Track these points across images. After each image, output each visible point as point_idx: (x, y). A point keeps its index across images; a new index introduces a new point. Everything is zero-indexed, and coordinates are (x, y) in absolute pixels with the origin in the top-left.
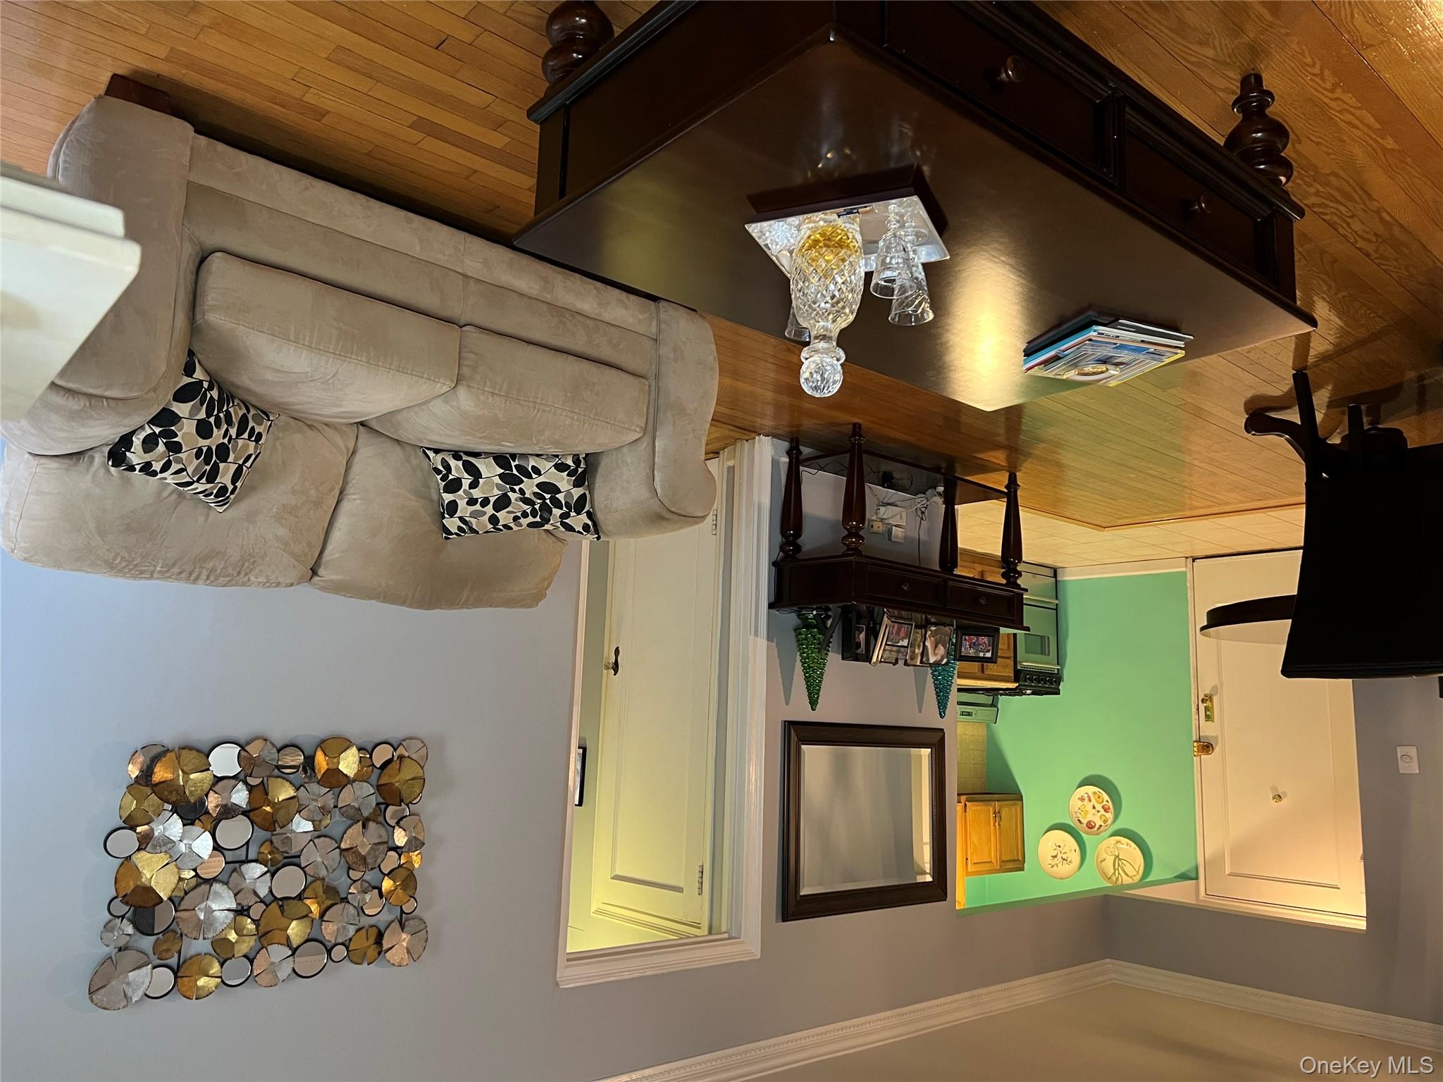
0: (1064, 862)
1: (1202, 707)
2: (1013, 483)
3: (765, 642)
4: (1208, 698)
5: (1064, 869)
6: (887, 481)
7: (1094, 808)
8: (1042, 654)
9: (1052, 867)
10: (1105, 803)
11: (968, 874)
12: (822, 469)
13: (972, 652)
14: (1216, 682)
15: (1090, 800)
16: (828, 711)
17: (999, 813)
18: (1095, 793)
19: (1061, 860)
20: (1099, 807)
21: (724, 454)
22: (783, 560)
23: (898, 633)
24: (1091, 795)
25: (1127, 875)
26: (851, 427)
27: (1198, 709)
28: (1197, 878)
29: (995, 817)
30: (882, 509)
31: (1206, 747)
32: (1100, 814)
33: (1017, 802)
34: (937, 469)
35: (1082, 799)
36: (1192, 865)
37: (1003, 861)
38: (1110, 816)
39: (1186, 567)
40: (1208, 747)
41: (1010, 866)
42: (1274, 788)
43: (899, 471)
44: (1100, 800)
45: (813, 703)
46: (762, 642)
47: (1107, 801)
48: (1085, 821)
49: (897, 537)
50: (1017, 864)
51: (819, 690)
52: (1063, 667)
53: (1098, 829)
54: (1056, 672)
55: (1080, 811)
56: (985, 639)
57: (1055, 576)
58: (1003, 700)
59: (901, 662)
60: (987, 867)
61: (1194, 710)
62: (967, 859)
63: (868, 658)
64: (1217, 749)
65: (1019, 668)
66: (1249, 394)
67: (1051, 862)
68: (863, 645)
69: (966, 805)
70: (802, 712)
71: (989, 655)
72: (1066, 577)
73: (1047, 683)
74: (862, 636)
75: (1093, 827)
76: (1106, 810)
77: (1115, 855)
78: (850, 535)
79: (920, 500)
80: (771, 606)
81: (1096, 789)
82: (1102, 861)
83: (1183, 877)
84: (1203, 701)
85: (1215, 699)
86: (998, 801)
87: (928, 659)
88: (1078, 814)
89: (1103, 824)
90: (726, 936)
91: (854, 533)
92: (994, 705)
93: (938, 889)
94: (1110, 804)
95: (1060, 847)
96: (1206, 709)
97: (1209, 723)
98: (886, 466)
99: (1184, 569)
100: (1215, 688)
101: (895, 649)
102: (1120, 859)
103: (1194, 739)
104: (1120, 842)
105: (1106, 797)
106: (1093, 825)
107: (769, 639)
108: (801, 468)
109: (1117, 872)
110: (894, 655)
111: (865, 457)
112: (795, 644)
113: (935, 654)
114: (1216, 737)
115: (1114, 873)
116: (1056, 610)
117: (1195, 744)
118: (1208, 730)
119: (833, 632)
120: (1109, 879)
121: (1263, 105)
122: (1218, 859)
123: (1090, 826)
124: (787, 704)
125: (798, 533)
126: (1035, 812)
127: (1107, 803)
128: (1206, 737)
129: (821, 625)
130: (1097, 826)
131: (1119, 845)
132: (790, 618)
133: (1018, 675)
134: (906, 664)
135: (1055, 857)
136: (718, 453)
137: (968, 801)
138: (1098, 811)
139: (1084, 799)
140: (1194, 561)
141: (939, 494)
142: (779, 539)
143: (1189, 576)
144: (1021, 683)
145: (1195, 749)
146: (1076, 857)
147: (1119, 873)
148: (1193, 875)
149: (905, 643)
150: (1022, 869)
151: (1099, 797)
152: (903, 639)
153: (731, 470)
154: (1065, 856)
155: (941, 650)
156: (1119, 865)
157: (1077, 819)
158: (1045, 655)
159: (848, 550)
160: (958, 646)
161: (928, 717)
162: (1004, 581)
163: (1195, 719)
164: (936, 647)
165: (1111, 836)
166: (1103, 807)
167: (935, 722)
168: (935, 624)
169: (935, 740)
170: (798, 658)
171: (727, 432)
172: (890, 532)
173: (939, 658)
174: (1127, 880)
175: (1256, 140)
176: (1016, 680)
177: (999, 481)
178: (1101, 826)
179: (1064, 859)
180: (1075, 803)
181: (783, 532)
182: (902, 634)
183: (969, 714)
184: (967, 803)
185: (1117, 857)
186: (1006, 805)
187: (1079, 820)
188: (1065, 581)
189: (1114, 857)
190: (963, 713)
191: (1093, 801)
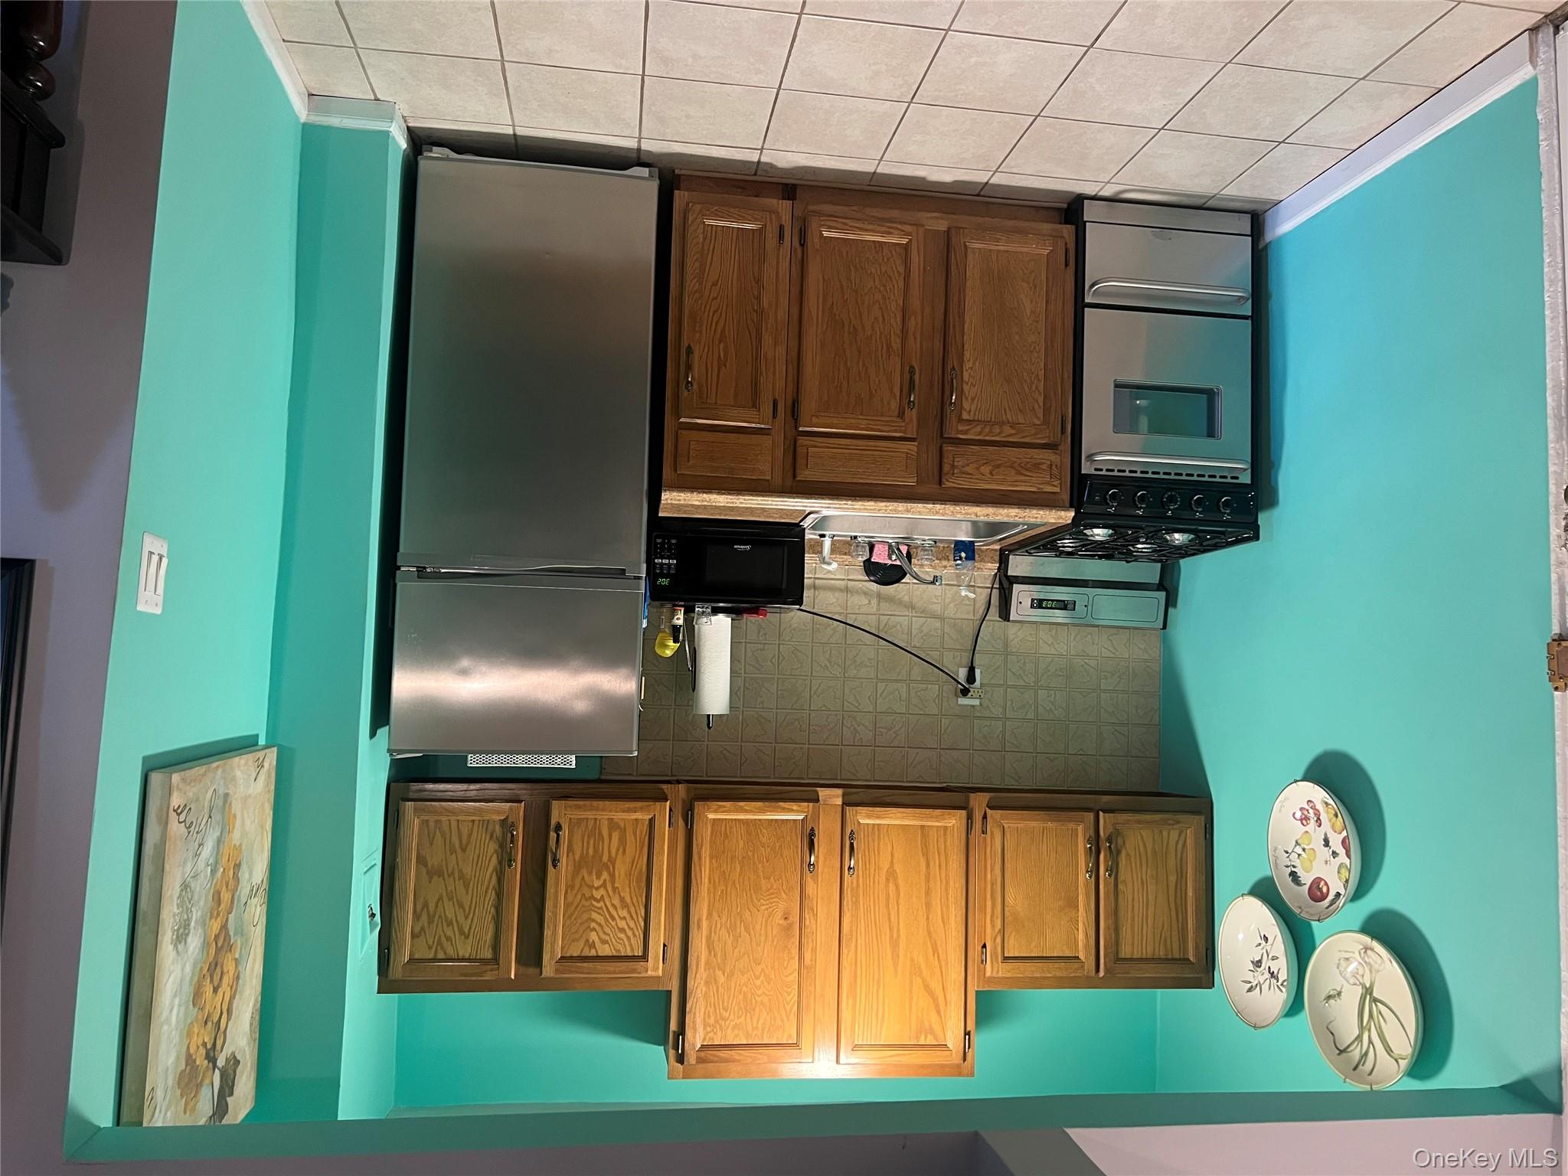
0: (1274, 981)
5: (1271, 1002)
7: (1327, 843)
9: (1250, 990)
15: (1319, 822)
18: (1323, 804)
19: (1267, 975)
20: (1334, 841)
24: (1320, 807)
25: (1389, 1050)
28: (1556, 1107)
29: (1097, 850)
32: (1337, 862)
35: (1301, 817)
36: (1547, 1059)
37: (1123, 960)
39: (1533, 59)
41: (1150, 972)
44: (1333, 824)
47: (1347, 828)
48: (1307, 879)
50: (1196, 969)
52: (1272, 467)
53: (1333, 902)
54: (1240, 480)
55: (1299, 850)
57: (1256, 231)
61: (1555, 531)
62: (984, 946)
67: (1249, 976)
69: (985, 817)
73: (1195, 509)
75: (1324, 897)
77: (1363, 986)
82: (1329, 997)
83: (1528, 1094)
86: (1105, 811)
88: (1294, 856)
89: (1342, 893)
95: (1266, 939)
99: (1529, 71)
102: (1376, 1000)
103: (1556, 629)
104: (1372, 953)
105: (1345, 816)
106: (1325, 890)
109: (1366, 1034)
115: (1359, 1038)
116: (1256, 319)
117: (1553, 648)
120: (1341, 1052)
123: (1318, 891)
130: (1331, 897)
131: (1372, 964)
133: (1081, 488)
135: (1258, 964)
137: (991, 808)
138: (1335, 854)
139: (1305, 818)
140: (1556, 31)
145: (1552, 664)
146: (1287, 977)
147: (1370, 1042)
148: (1550, 1099)
151: (1336, 820)
154: (1274, 968)
156: (1368, 1015)
157: (1289, 870)
163: (1560, 563)
166: (1341, 845)
174: (1386, 1069)
178: (1337, 895)
179: (1271, 975)
180: (1285, 825)
183: (1065, 606)
184: (989, 812)
185: (1368, 991)
186: (1139, 822)
187: (1293, 874)
188: (1280, 238)
189: (1359, 990)
190: (1039, 604)
191: (1326, 826)
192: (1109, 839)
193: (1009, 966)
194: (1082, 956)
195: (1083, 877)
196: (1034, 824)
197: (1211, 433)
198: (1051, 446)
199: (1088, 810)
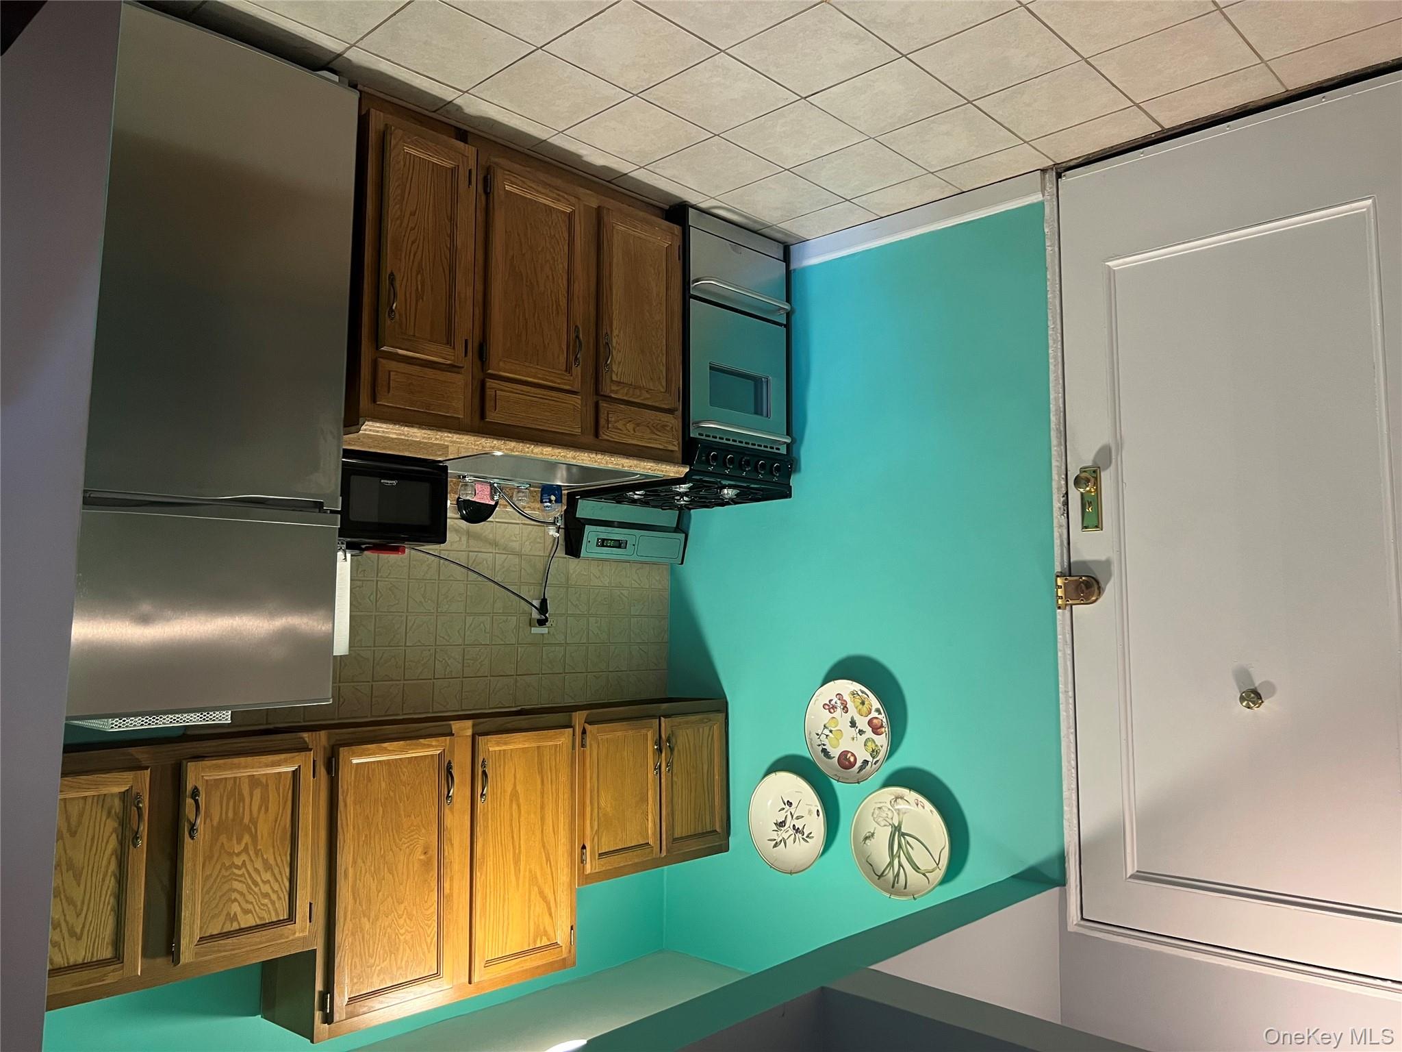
0: (799, 835)
1: (1075, 495)
4: (1089, 477)
5: (800, 851)
7: (853, 724)
9: (775, 846)
10: (874, 714)
11: (586, 879)
14: (1105, 439)
15: (845, 709)
18: (853, 694)
19: (791, 831)
20: (862, 723)
24: (847, 697)
25: (916, 868)
27: (1066, 503)
28: (1062, 882)
29: (660, 750)
31: (1085, 586)
32: (864, 737)
33: (712, 716)
35: (830, 707)
36: (1051, 850)
37: (675, 840)
38: (882, 741)
39: (1043, 190)
40: (1088, 585)
41: (694, 846)
42: (1242, 675)
44: (864, 709)
47: (878, 711)
48: (835, 753)
50: (713, 839)
52: (798, 441)
53: (861, 768)
54: (783, 450)
55: (826, 731)
57: (787, 258)
60: (634, 858)
61: (1057, 505)
62: (584, 847)
64: (1110, 590)
65: (694, 434)
67: (774, 835)
69: (584, 732)
73: (764, 475)
75: (853, 765)
76: (876, 730)
77: (893, 826)
81: (857, 687)
82: (866, 838)
83: (1034, 881)
84: (1077, 482)
85: (1106, 477)
86: (665, 717)
88: (823, 737)
89: (870, 759)
92: (681, 528)
94: (882, 717)
95: (790, 804)
96: (1085, 500)
97: (1092, 533)
99: (1040, 198)
100: (1105, 451)
102: (904, 835)
103: (1058, 569)
104: (902, 798)
105: (876, 704)
106: (852, 759)
109: (896, 862)
114: (1107, 563)
115: (891, 864)
116: (787, 326)
117: (1060, 581)
118: (1090, 548)
120: (880, 877)
122: (1112, 837)
123: (846, 761)
126: (746, 734)
127: (876, 715)
128: (1084, 564)
130: (859, 764)
131: (901, 805)
133: (692, 447)
135: (781, 824)
137: (590, 723)
138: (861, 732)
139: (834, 707)
140: (1059, 176)
143: (1048, 210)
144: (696, 467)
145: (1060, 592)
146: (816, 825)
147: (900, 865)
148: (1054, 874)
150: (724, 849)
151: (863, 703)
154: (799, 825)
156: (900, 846)
157: (820, 748)
158: (762, 415)
163: (1061, 526)
165: (888, 783)
166: (870, 723)
174: (916, 880)
176: (685, 461)
178: (866, 762)
179: (797, 830)
180: (817, 715)
183: (619, 544)
185: (897, 829)
186: (687, 723)
187: (824, 751)
188: (804, 269)
189: (890, 829)
190: (603, 543)
191: (853, 711)
192: (668, 740)
193: (603, 861)
194: (651, 842)
195: (651, 774)
196: (619, 734)
197: (758, 411)
198: (670, 411)
199: (653, 717)
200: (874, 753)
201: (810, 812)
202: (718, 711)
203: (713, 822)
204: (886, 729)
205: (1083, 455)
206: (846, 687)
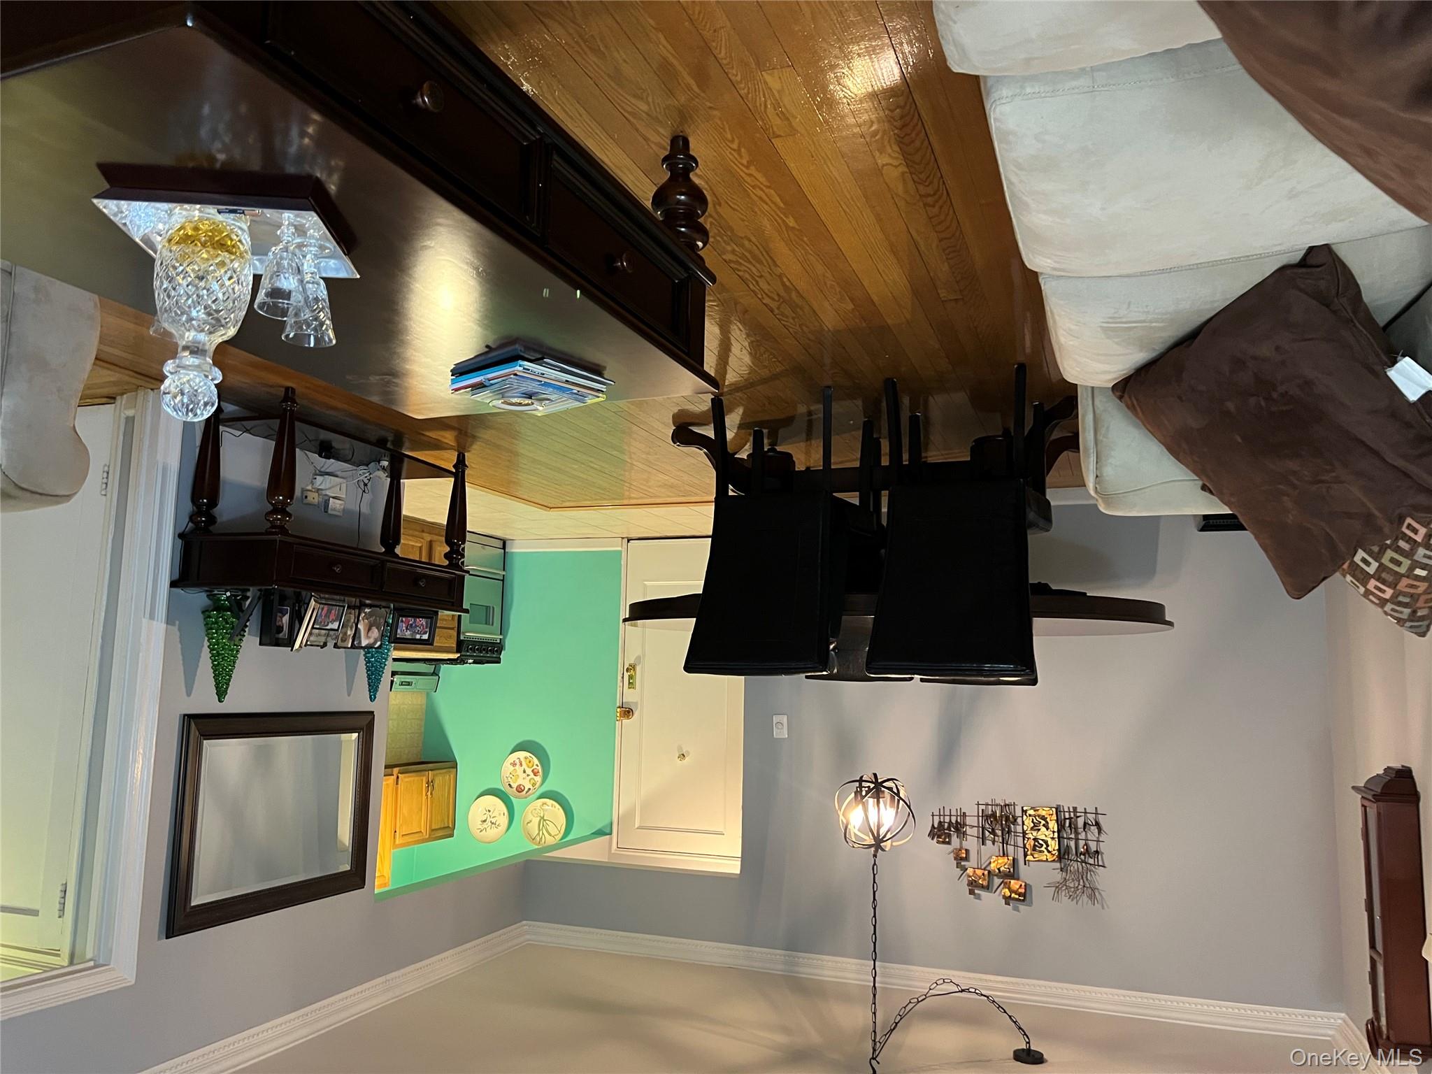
0: (493, 825)
1: (626, 675)
2: (461, 464)
3: (164, 626)
4: (632, 668)
5: (492, 833)
6: (326, 450)
7: (524, 772)
8: (486, 624)
9: (481, 831)
10: (535, 767)
11: (395, 846)
12: (247, 431)
13: (408, 634)
14: (639, 652)
15: (521, 765)
16: (240, 700)
17: (432, 782)
18: (526, 758)
19: (490, 824)
20: (529, 771)
21: (122, 401)
22: (192, 532)
23: (327, 616)
24: (522, 760)
25: (550, 835)
26: (283, 389)
27: (623, 678)
28: (610, 834)
29: (428, 786)
30: (319, 479)
31: (627, 712)
32: (530, 777)
33: (451, 770)
34: (381, 443)
35: (514, 764)
36: (607, 822)
37: (433, 830)
38: (538, 779)
39: (622, 546)
40: (629, 712)
41: (440, 833)
42: (680, 748)
43: (338, 441)
44: (530, 765)
45: (221, 694)
46: (159, 627)
47: (537, 765)
48: (515, 786)
49: (334, 510)
50: (447, 831)
51: (229, 680)
52: (505, 638)
53: (527, 792)
54: (498, 641)
55: (511, 776)
56: (423, 621)
57: (504, 548)
58: (444, 668)
59: (330, 644)
60: (416, 837)
61: (620, 678)
62: (395, 832)
63: (290, 642)
64: (636, 714)
65: (462, 638)
66: (676, 410)
67: (480, 827)
68: (286, 629)
69: (398, 777)
70: (205, 701)
71: (425, 637)
72: (513, 549)
73: (489, 652)
74: (286, 619)
75: (522, 791)
76: (535, 774)
77: (541, 816)
78: (275, 511)
79: (362, 473)
80: (173, 584)
81: (528, 754)
82: (528, 823)
83: (600, 833)
84: (627, 670)
85: (638, 668)
86: (431, 770)
87: (360, 642)
88: (509, 779)
89: (531, 787)
90: (92, 963)
91: (280, 509)
92: (435, 673)
93: (356, 877)
94: (540, 768)
95: (489, 811)
96: (630, 677)
97: (632, 690)
98: (325, 435)
99: (620, 549)
100: (638, 658)
101: (323, 632)
102: (545, 820)
103: (618, 705)
104: (545, 804)
105: (536, 761)
106: (523, 788)
107: (169, 621)
108: (221, 428)
109: (541, 832)
110: (323, 639)
111: (297, 424)
112: (204, 628)
113: (368, 637)
114: (637, 704)
115: (539, 834)
116: (503, 580)
117: (619, 710)
118: (630, 697)
119: (251, 614)
120: (533, 839)
121: (688, 170)
122: (630, 814)
123: (520, 789)
124: (189, 694)
125: (214, 502)
126: (468, 778)
127: (536, 767)
128: (627, 703)
129: (237, 607)
130: (526, 790)
131: (545, 807)
132: (197, 598)
133: (460, 645)
134: (336, 646)
135: (485, 821)
136: (114, 398)
137: (401, 773)
138: (528, 775)
139: (516, 764)
140: (628, 541)
141: (384, 469)
142: (188, 507)
143: (624, 554)
144: (463, 653)
145: (618, 715)
146: (504, 821)
147: (543, 834)
148: (608, 831)
149: (335, 626)
150: (451, 835)
151: (530, 762)
152: (333, 621)
153: (130, 421)
154: (493, 820)
155: (375, 633)
156: (543, 825)
157: (507, 784)
158: (489, 624)
159: (273, 527)
160: (394, 627)
161: (358, 701)
162: (446, 563)
163: (620, 687)
164: (369, 630)
165: (540, 797)
166: (533, 771)
167: (366, 705)
168: (370, 606)
169: (362, 723)
170: (206, 643)
171: (127, 378)
172: (327, 503)
173: (372, 641)
174: (550, 840)
175: (679, 202)
176: (458, 651)
177: (447, 460)
178: (530, 789)
179: (493, 823)
180: (507, 768)
181: (195, 497)
182: (332, 617)
183: (409, 684)
184: (399, 775)
185: (542, 818)
186: (440, 773)
187: (509, 784)
189: (539, 818)
190: (402, 684)
191: (524, 766)
193: (404, 838)
194: (422, 830)
195: (424, 797)
196: (412, 779)
197: (487, 622)
198: (453, 629)
199: (426, 770)
200: (534, 785)
201: (500, 814)
202: (453, 768)
203: (448, 823)
204: (541, 773)
205: (630, 660)
206: (522, 755)
